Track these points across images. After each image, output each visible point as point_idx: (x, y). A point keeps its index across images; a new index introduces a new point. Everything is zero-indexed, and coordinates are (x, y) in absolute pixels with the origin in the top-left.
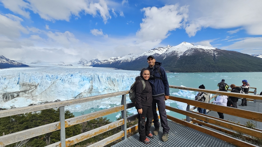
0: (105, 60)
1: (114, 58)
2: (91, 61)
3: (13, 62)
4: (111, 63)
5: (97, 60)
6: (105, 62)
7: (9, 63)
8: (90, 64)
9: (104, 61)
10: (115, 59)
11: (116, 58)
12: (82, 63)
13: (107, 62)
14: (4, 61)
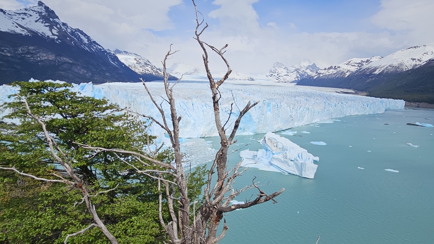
0: (331, 68)
1: (359, 62)
2: (297, 70)
3: (158, 71)
4: (348, 74)
5: (313, 67)
6: (331, 71)
7: (154, 73)
8: (293, 76)
9: (329, 69)
10: (361, 64)
11: (365, 59)
12: (276, 74)
13: (335, 71)
14: (148, 71)
